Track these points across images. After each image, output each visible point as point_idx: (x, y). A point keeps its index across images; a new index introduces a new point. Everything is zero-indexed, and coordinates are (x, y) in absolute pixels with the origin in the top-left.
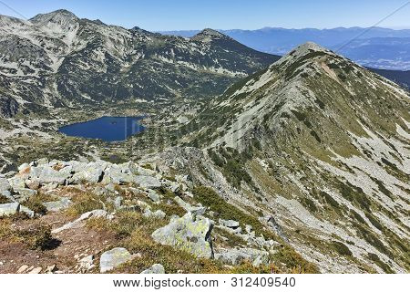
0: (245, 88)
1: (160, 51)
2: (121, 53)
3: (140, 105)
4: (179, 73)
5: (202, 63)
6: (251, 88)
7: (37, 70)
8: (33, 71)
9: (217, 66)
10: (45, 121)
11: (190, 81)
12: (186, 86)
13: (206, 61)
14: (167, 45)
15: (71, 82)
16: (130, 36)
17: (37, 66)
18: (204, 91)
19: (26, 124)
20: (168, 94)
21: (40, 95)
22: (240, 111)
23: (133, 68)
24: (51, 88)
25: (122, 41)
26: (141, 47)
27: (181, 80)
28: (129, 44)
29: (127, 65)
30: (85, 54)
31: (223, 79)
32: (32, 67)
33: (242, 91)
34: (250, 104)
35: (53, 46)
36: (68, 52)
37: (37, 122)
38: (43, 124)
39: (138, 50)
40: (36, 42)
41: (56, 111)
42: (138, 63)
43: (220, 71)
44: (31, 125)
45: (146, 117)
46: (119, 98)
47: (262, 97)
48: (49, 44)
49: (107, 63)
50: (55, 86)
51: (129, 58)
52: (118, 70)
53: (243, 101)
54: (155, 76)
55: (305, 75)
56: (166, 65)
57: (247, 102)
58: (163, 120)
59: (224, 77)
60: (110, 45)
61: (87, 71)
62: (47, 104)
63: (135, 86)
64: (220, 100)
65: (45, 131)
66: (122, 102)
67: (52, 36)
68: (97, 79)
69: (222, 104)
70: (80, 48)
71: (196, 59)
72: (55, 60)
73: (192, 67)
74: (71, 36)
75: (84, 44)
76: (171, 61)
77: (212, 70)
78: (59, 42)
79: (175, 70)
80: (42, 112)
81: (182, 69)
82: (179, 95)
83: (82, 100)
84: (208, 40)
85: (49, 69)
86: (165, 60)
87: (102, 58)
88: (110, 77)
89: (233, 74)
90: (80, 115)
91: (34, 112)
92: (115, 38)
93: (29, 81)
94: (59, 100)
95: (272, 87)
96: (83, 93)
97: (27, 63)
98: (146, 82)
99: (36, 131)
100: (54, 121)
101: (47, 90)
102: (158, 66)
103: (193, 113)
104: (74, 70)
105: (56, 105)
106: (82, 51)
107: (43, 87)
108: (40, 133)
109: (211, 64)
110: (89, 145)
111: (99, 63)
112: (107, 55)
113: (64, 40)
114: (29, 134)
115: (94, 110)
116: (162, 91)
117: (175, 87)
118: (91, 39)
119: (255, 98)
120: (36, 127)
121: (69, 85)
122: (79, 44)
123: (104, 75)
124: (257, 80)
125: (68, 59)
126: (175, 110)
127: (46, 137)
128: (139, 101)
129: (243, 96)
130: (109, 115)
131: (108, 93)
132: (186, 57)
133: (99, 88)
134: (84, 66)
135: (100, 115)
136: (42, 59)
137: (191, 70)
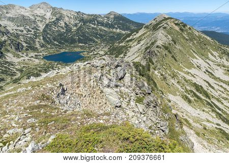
0: (131, 37)
1: (90, 21)
2: (72, 23)
3: (81, 46)
4: (99, 32)
5: (110, 27)
6: (135, 37)
7: (33, 31)
8: (31, 31)
9: (117, 29)
10: (36, 54)
11: (104, 36)
12: (103, 38)
13: (112, 26)
14: (93, 19)
15: (49, 36)
16: (76, 15)
17: (33, 29)
18: (111, 40)
19: (27, 55)
20: (94, 41)
21: (34, 42)
22: (130, 47)
23: (78, 30)
24: (40, 39)
25: (72, 17)
26: (82, 20)
27: (100, 35)
28: (76, 18)
29: (75, 28)
30: (55, 23)
31: (119, 35)
32: (30, 29)
33: (130, 38)
34: (135, 44)
35: (40, 19)
36: (47, 22)
37: (33, 54)
38: (35, 55)
39: (80, 21)
40: (32, 18)
41: (42, 49)
42: (80, 27)
43: (118, 31)
44: (30, 56)
45: (84, 52)
46: (71, 43)
47: (141, 40)
48: (38, 18)
49: (66, 27)
50: (41, 38)
51: (76, 25)
52: (71, 30)
53: (131, 43)
54: (88, 33)
55: (165, 28)
56: (93, 28)
57: (133, 43)
58: (92, 53)
59: (120, 34)
60: (67, 19)
61: (57, 31)
62: (38, 46)
63: (79, 38)
64: (119, 43)
65: (37, 58)
66: (73, 45)
67: (39, 15)
68: (61, 35)
69: (120, 45)
70: (53, 20)
71: (107, 25)
72: (41, 26)
73: (105, 29)
74: (48, 15)
75: (55, 18)
76: (95, 26)
77: (114, 30)
78: (43, 17)
79: (97, 30)
80: (35, 49)
81: (101, 30)
82: (99, 42)
83: (54, 44)
84: (112, 16)
85: (39, 30)
86: (93, 26)
87: (63, 25)
88: (67, 34)
89: (124, 32)
90: (53, 51)
91: (31, 50)
92: (69, 15)
93: (29, 36)
94: (43, 45)
95: (146, 35)
96: (55, 41)
97: (28, 27)
98: (84, 36)
99: (32, 59)
100: (41, 54)
101: (38, 40)
102: (89, 28)
103: (106, 49)
104: (50, 30)
105: (42, 47)
106: (53, 22)
107: (36, 38)
108: (34, 59)
109: (114, 28)
110: (57, 65)
111: (62, 27)
112: (65, 23)
113: (45, 17)
114: (28, 60)
115: (60, 49)
116: (91, 40)
117: (97, 38)
118: (58, 16)
119: (137, 41)
120: (32, 57)
121: (48, 37)
122: (53, 18)
123: (64, 33)
124: (137, 33)
125: (47, 25)
126: (97, 48)
127: (37, 61)
128: (81, 44)
129: (131, 40)
130: (67, 51)
131: (66, 41)
132: (102, 24)
133: (62, 39)
134: (55, 29)
135: (63, 51)
136: (35, 25)
137: (105, 30)
